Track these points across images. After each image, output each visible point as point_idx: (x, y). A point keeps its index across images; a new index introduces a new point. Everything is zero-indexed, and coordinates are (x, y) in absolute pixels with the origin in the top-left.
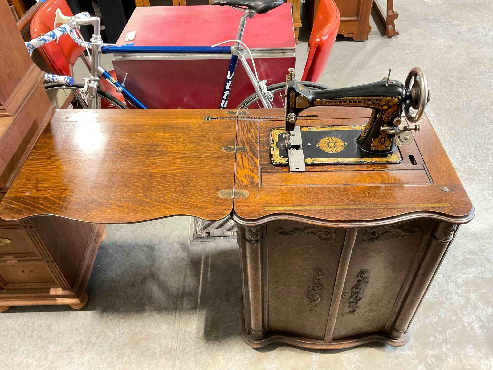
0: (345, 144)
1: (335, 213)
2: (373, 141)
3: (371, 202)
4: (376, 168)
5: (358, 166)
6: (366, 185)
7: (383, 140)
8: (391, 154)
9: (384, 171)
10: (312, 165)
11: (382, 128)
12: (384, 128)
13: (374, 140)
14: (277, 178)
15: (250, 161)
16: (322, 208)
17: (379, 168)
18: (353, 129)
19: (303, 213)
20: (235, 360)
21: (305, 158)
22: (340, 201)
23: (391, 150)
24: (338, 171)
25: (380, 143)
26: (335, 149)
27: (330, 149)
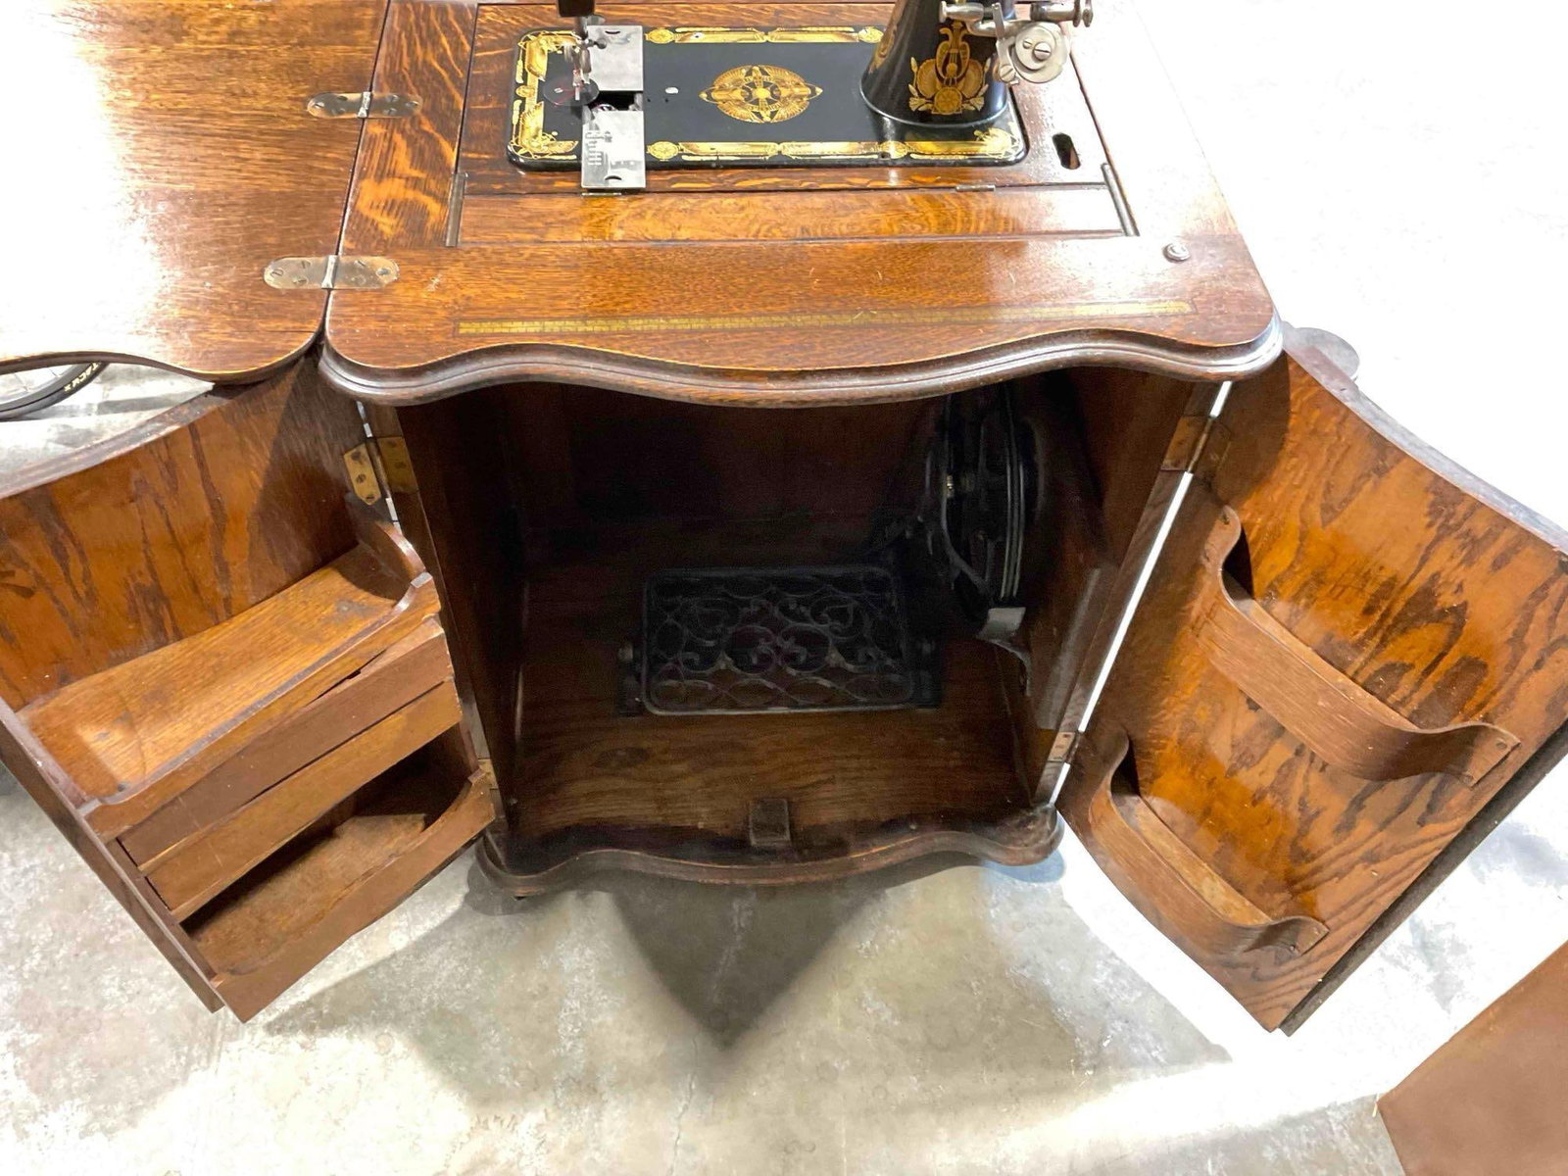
0: (814, 92)
1: (744, 344)
2: (915, 70)
3: (892, 301)
4: (924, 180)
5: (855, 172)
6: (877, 242)
7: (952, 66)
8: (985, 129)
9: (953, 191)
10: (676, 166)
11: (946, 10)
12: (954, 9)
13: (919, 63)
14: (526, 214)
15: (421, 152)
16: (695, 326)
17: (937, 181)
18: (850, 37)
19: (617, 345)
20: (449, 943)
21: (649, 141)
22: (771, 299)
23: (987, 109)
24: (776, 191)
25: (941, 79)
26: (773, 110)
27: (754, 110)
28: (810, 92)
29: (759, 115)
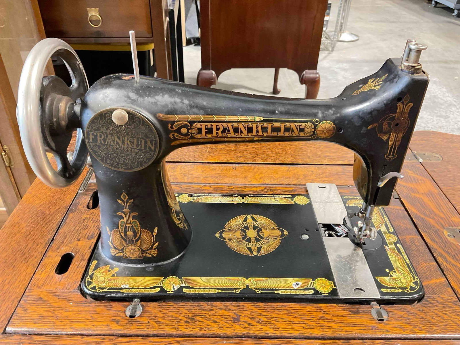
0: (221, 234)
26: (245, 222)
27: (256, 222)
28: (223, 234)
29: (254, 220)
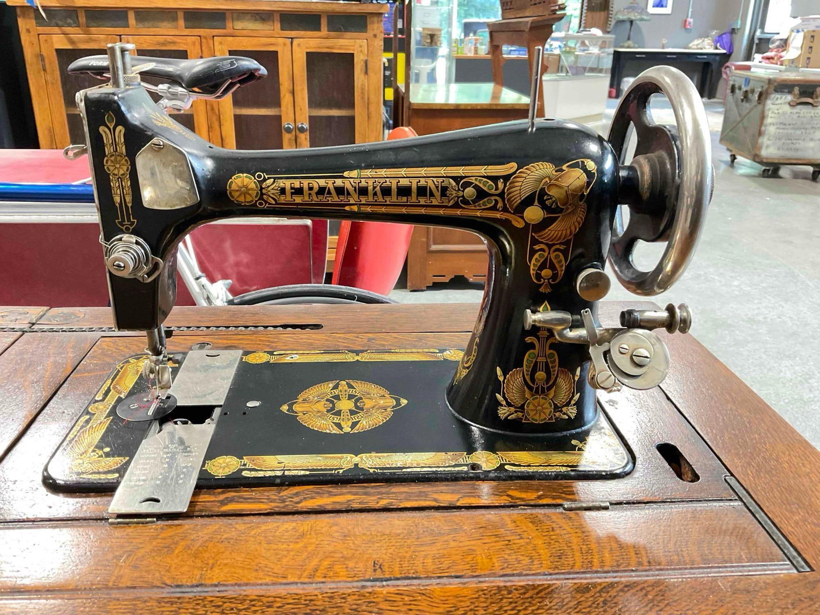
0: (398, 404)
2: (501, 379)
4: (523, 495)
5: (442, 487)
6: (473, 584)
7: (541, 375)
8: (583, 437)
9: (561, 510)
10: (235, 482)
11: (532, 317)
12: (538, 316)
13: (505, 374)
17: (539, 497)
18: (436, 357)
21: (211, 455)
23: (579, 420)
24: (347, 511)
25: (530, 388)
26: (354, 420)
27: (334, 421)
28: (395, 403)
29: (339, 426)
